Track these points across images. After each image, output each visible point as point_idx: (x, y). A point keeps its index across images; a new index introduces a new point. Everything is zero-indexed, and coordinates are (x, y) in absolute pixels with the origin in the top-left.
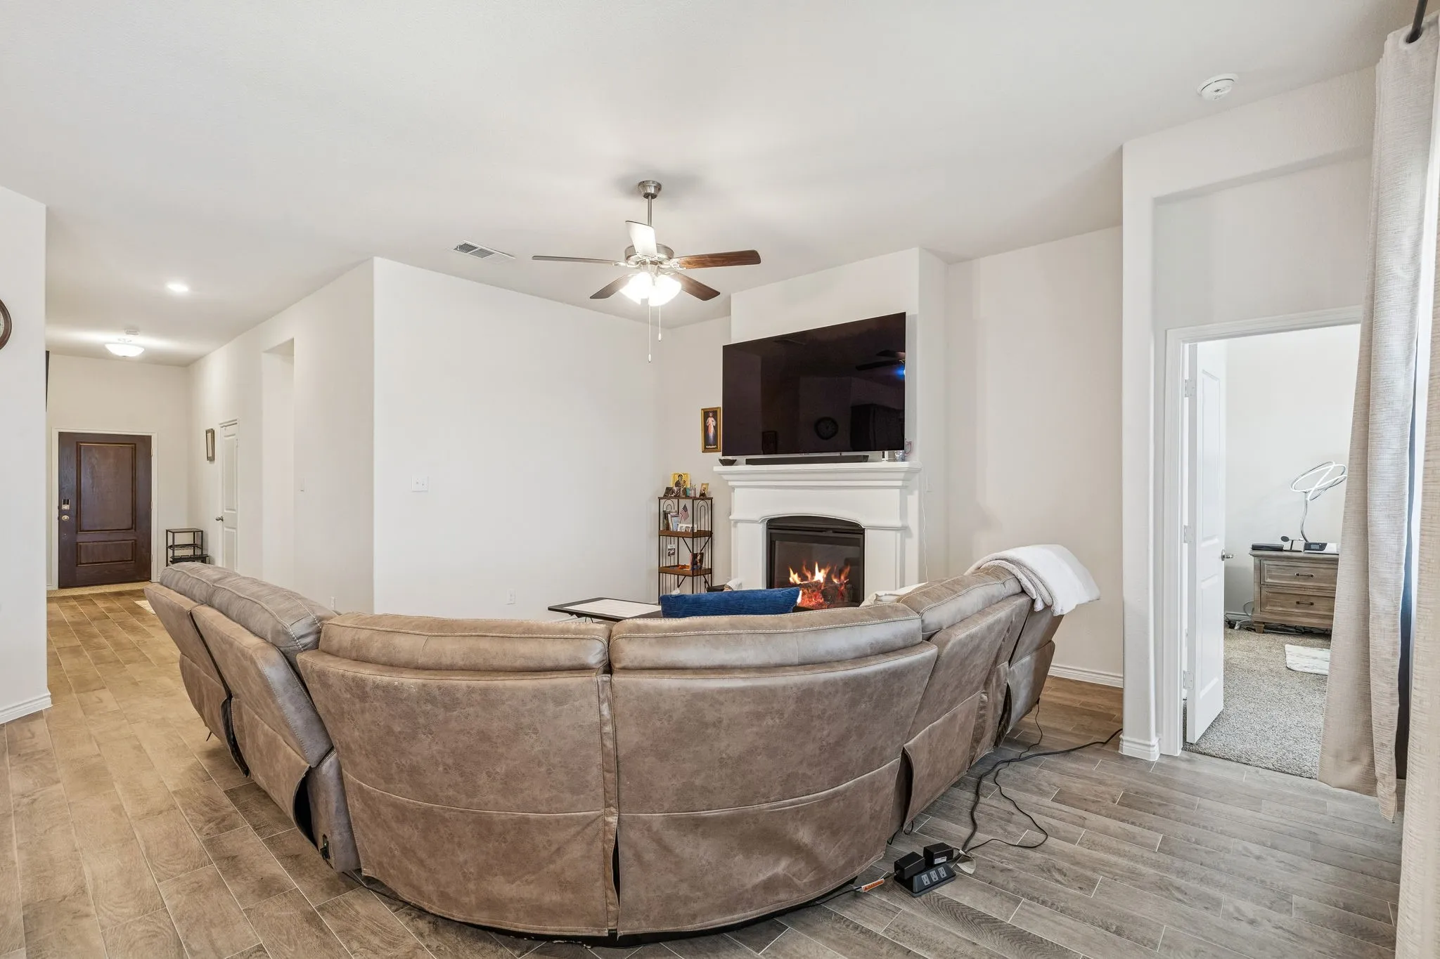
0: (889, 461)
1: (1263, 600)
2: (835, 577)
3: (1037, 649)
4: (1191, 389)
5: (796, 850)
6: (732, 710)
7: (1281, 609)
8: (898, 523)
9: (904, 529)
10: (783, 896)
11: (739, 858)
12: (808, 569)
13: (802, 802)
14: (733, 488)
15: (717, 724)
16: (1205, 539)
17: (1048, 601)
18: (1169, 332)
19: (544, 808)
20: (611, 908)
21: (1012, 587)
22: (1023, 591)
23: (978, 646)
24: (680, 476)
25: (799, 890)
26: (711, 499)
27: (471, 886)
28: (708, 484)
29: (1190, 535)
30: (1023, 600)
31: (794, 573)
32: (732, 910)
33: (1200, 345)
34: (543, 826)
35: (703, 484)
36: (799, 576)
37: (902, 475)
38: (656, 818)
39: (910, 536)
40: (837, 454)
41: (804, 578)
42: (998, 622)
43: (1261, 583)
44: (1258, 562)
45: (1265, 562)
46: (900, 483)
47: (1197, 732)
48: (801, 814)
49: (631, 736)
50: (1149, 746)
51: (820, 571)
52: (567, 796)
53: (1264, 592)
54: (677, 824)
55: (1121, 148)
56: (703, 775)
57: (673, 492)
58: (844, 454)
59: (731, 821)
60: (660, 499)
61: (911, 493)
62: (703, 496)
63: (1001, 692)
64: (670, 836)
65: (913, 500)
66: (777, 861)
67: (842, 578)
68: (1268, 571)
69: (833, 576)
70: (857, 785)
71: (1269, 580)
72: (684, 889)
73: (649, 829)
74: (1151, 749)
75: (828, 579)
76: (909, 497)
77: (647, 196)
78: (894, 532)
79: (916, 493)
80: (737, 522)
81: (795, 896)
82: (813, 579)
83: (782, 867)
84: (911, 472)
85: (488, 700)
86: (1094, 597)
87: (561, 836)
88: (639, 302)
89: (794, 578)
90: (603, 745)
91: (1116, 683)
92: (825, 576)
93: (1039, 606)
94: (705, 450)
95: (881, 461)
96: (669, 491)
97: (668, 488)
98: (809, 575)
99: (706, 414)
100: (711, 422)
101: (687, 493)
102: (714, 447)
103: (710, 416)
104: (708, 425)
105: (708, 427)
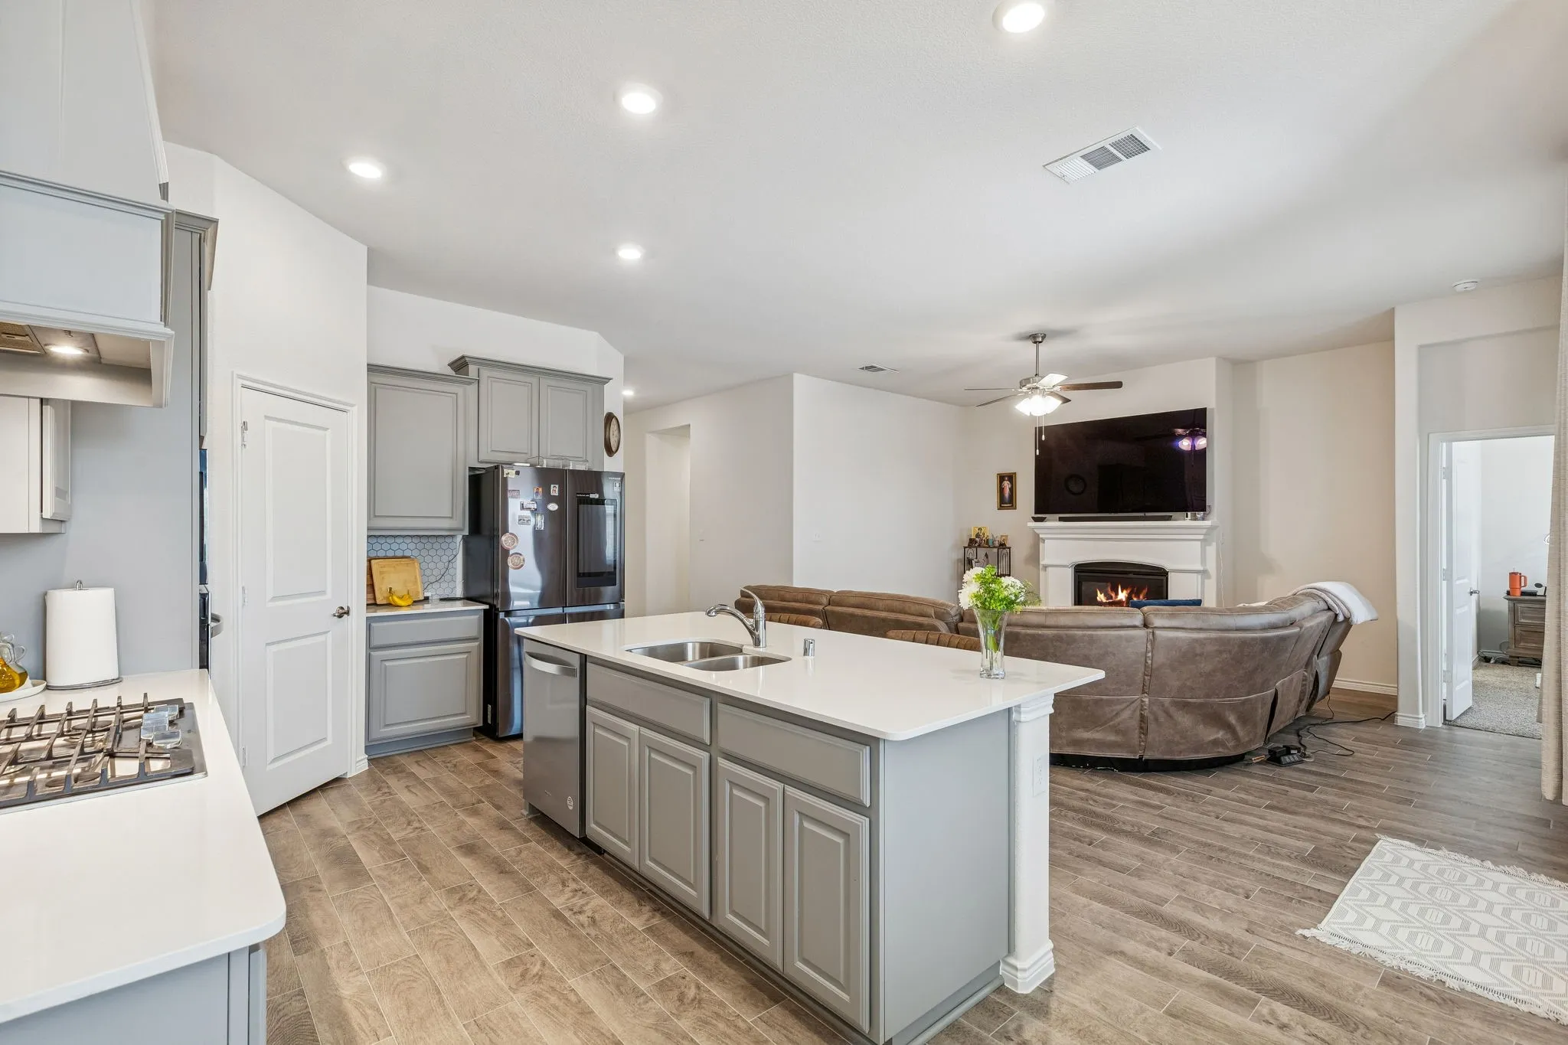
0: (1191, 520)
1: (1518, 637)
3: (1331, 653)
4: (1448, 474)
5: (1229, 727)
6: (1210, 648)
7: (1534, 645)
8: (1200, 567)
9: (1204, 573)
10: (1220, 750)
11: (1201, 726)
12: (1112, 589)
13: (1233, 701)
14: (1043, 540)
15: (1201, 655)
16: (1459, 579)
17: (1347, 614)
18: (1431, 435)
19: (1111, 693)
20: (1142, 743)
21: (1323, 605)
22: (1329, 609)
23: (1311, 635)
24: (980, 529)
25: (1228, 748)
26: (1009, 548)
27: (1064, 734)
28: (1008, 536)
29: (1448, 575)
30: (1330, 613)
31: (1101, 593)
32: (1197, 752)
33: (1453, 443)
34: (1110, 703)
35: (1002, 536)
36: (1105, 596)
37: (1204, 531)
38: (1167, 701)
39: (1209, 577)
40: (1142, 514)
41: (1108, 597)
42: (1321, 622)
43: (1515, 623)
44: (1512, 605)
45: (1519, 605)
46: (1201, 537)
47: (1454, 713)
48: (1233, 707)
49: (1160, 658)
50: (1418, 718)
51: (1122, 592)
52: (1125, 688)
53: (1518, 631)
54: (1175, 704)
55: (1393, 309)
56: (1191, 680)
57: (976, 542)
58: (1148, 514)
59: (1201, 705)
60: (965, 548)
61: (1210, 545)
62: (1002, 545)
63: (1312, 674)
64: (1172, 710)
65: (1211, 550)
66: (1217, 732)
67: (1141, 597)
68: (1522, 612)
70: (1256, 698)
71: (1522, 621)
72: (1177, 738)
73: (1163, 706)
74: (1420, 720)
76: (1208, 548)
77: (1035, 342)
78: (1196, 574)
79: (1214, 544)
80: (1046, 567)
81: (1226, 751)
82: (1117, 598)
83: (1220, 734)
84: (1211, 528)
85: (1092, 640)
86: (1375, 616)
87: (1119, 707)
88: (1029, 415)
89: (1101, 597)
90: (1146, 662)
91: (1391, 691)
92: (1127, 596)
93: (1341, 618)
94: (1001, 508)
95: (1184, 520)
96: (972, 542)
97: (971, 539)
98: (1113, 595)
99: (1002, 478)
100: (1007, 484)
101: (989, 544)
102: (1009, 505)
103: (1006, 480)
104: (1004, 486)
105: (1003, 488)
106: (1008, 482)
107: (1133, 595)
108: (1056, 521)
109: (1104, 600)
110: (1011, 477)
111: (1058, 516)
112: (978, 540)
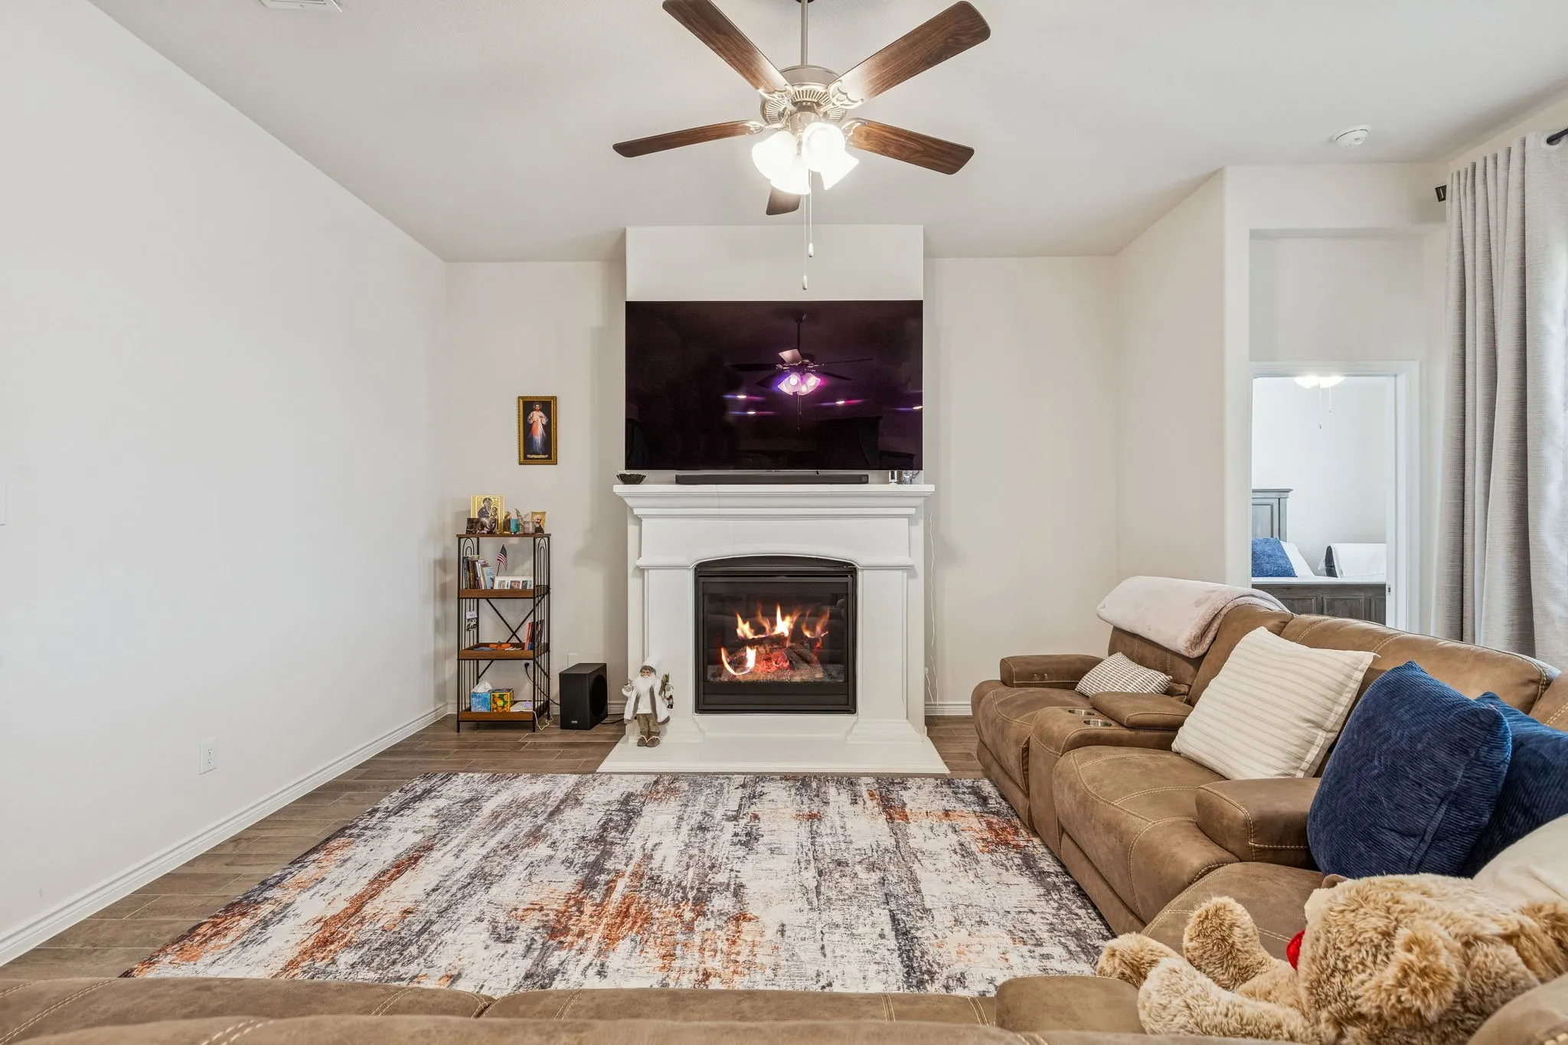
0: (898, 483)
2: (808, 628)
8: (907, 560)
9: (911, 569)
12: (765, 617)
14: (639, 520)
26: (548, 536)
28: (544, 513)
31: (744, 622)
36: (751, 627)
39: (915, 575)
41: (758, 629)
46: (912, 510)
51: (783, 619)
60: (460, 537)
61: (915, 523)
67: (818, 629)
69: (804, 626)
75: (796, 633)
76: (913, 529)
78: (900, 572)
79: (921, 523)
82: (774, 631)
84: (928, 498)
89: (744, 629)
92: (792, 627)
95: (888, 483)
96: (474, 527)
97: (470, 521)
98: (767, 625)
99: (528, 405)
100: (538, 418)
101: (507, 528)
102: (543, 456)
103: (536, 410)
104: (531, 422)
105: (531, 425)
106: (541, 414)
108: (670, 483)
109: (750, 636)
110: (547, 406)
111: (673, 474)
112: (487, 521)
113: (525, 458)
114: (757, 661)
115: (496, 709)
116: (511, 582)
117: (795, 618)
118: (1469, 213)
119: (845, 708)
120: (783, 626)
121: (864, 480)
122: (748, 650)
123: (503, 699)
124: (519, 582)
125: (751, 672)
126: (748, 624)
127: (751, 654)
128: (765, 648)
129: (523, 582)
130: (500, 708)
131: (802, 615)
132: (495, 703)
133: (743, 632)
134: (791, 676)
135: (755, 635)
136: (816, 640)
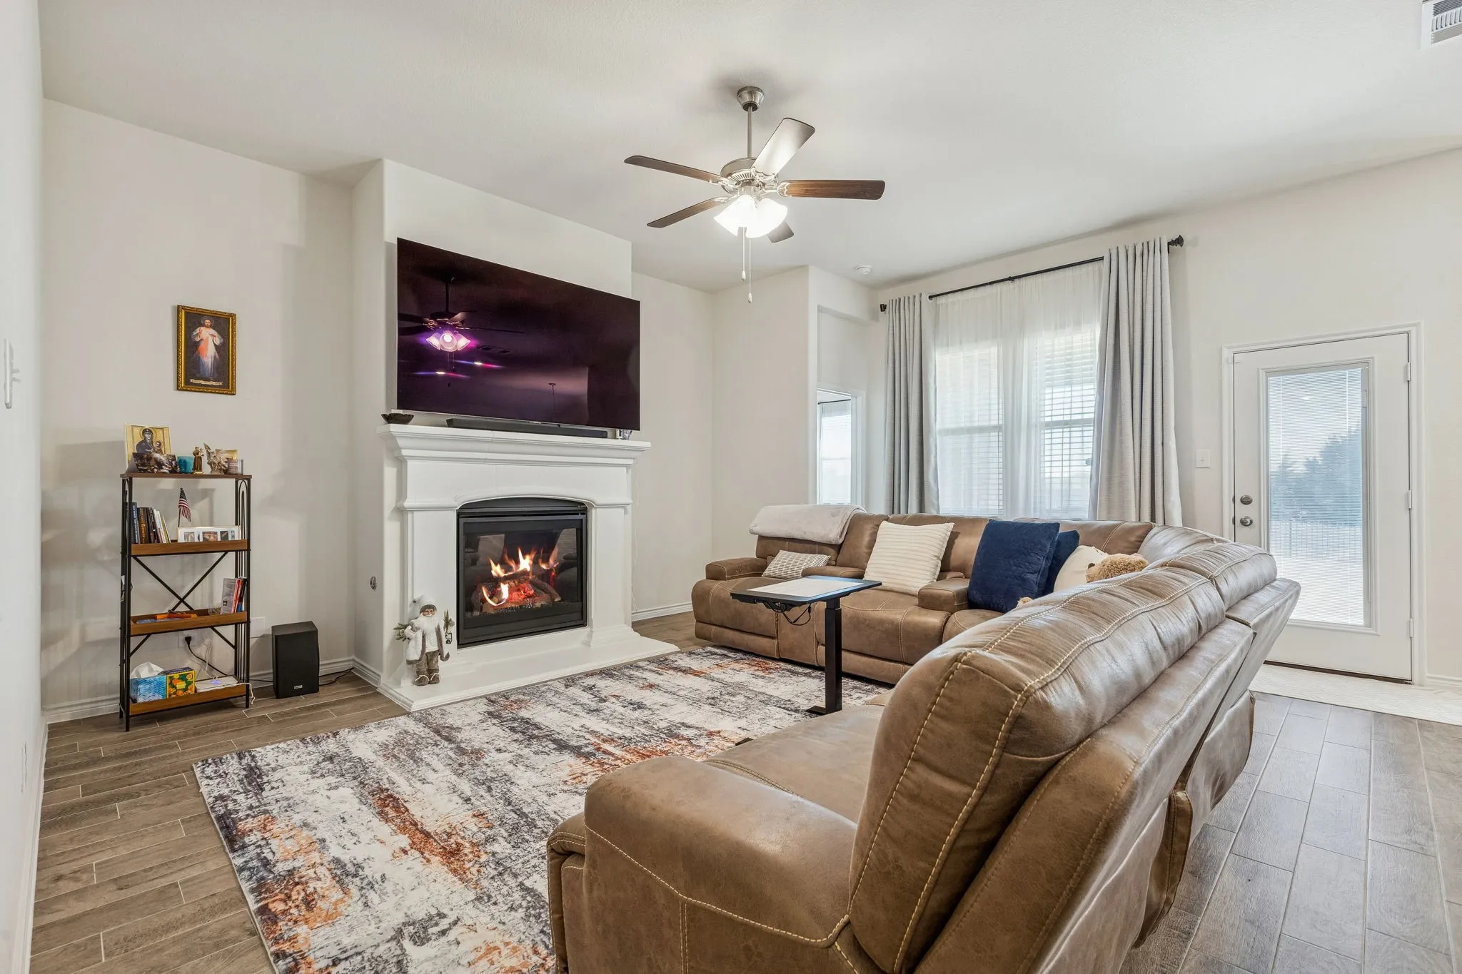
0: (621, 439)
2: (543, 562)
9: (626, 507)
12: (510, 557)
26: (249, 479)
31: (496, 565)
36: (502, 568)
37: (637, 455)
39: (626, 512)
41: (507, 568)
46: (631, 461)
51: (524, 558)
60: (124, 476)
67: (551, 561)
75: (535, 563)
78: (622, 509)
82: (518, 568)
89: (497, 570)
92: (531, 563)
98: (513, 565)
99: (192, 318)
100: (208, 338)
102: (214, 383)
103: (203, 325)
104: (198, 339)
105: (196, 345)
106: (212, 331)
107: (540, 561)
109: (502, 575)
110: (223, 323)
111: (444, 417)
112: (162, 457)
113: (187, 383)
114: (510, 593)
115: (175, 693)
116: (204, 533)
117: (533, 556)
118: (898, 322)
119: (579, 623)
120: (525, 563)
121: (605, 435)
122: (502, 585)
123: (186, 680)
124: (216, 533)
125: (507, 601)
126: (499, 566)
127: (504, 589)
128: (514, 582)
129: (222, 533)
130: (180, 692)
131: (539, 552)
132: (174, 687)
133: (496, 572)
134: (533, 603)
135: (505, 573)
136: (551, 570)
